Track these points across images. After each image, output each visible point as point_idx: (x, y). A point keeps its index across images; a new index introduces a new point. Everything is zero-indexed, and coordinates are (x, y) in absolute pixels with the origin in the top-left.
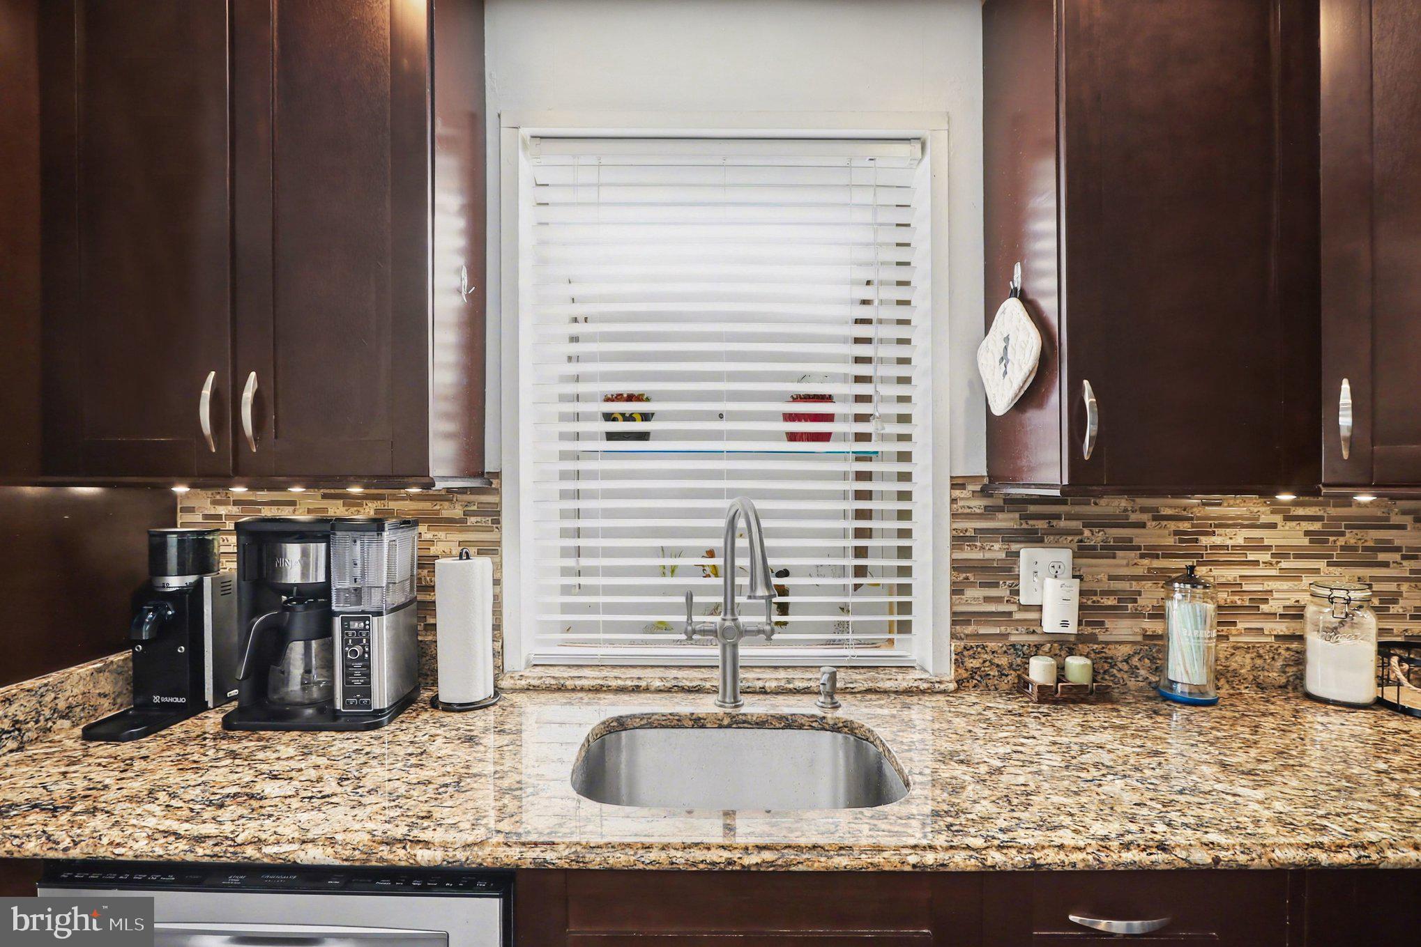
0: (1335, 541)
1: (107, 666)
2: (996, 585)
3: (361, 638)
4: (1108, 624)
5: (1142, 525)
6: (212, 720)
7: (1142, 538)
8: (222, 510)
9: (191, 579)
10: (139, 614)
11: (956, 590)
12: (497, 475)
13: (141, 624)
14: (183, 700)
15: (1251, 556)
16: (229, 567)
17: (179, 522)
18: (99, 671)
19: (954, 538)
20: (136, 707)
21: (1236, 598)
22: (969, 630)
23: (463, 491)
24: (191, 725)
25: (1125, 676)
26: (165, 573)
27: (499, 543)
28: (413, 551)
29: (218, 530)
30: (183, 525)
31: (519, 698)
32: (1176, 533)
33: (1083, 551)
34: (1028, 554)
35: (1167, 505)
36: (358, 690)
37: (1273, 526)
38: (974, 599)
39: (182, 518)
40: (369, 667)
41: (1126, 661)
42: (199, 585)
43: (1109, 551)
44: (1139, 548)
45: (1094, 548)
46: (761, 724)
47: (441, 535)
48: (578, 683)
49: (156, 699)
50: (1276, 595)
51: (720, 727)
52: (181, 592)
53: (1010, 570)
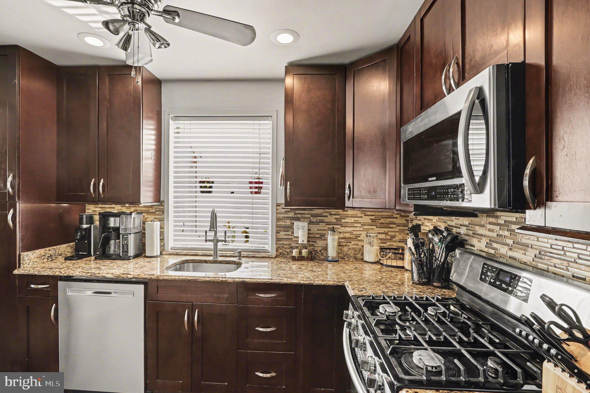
0: (378, 221)
1: (69, 245)
2: (288, 231)
3: (126, 239)
4: (317, 242)
5: (327, 216)
6: (93, 258)
7: (326, 220)
8: (97, 209)
9: (89, 225)
10: (77, 233)
11: (277, 232)
12: (163, 201)
13: (77, 235)
14: (86, 253)
15: (355, 225)
16: (97, 223)
17: (86, 212)
18: (68, 246)
19: (277, 219)
20: (76, 255)
21: (351, 236)
22: (281, 242)
23: (156, 205)
24: (88, 259)
25: (320, 255)
26: (83, 224)
27: (164, 218)
28: (141, 220)
29: (95, 214)
30: (87, 213)
31: (167, 256)
32: (335, 218)
33: (311, 223)
34: (296, 223)
35: (333, 211)
36: (125, 251)
37: (362, 217)
38: (282, 235)
39: (87, 211)
40: (128, 246)
41: (320, 251)
42: (90, 227)
43: (318, 223)
44: (325, 222)
45: (314, 222)
46: (221, 262)
47: (150, 216)
48: (181, 253)
49: (80, 253)
50: (362, 235)
51: (211, 263)
52: (86, 228)
53: (292, 227)
